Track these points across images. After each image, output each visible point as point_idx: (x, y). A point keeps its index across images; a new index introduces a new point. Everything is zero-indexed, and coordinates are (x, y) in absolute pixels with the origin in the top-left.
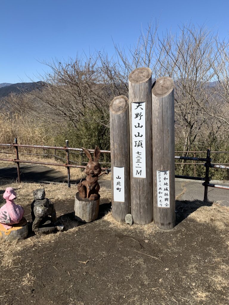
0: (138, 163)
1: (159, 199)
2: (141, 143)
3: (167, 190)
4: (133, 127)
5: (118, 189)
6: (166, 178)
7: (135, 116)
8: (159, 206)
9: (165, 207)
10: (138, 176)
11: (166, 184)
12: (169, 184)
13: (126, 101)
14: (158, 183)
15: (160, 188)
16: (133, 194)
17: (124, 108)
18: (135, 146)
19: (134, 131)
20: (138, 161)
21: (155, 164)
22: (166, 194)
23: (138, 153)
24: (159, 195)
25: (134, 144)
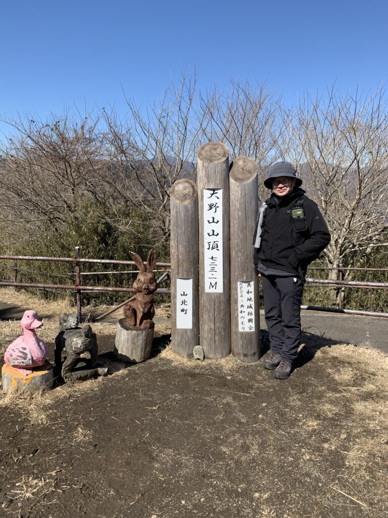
0: (212, 273)
1: (240, 321)
2: (217, 245)
3: (251, 307)
4: (206, 223)
5: (182, 310)
6: (250, 291)
7: (208, 207)
8: (240, 330)
9: (249, 331)
10: (212, 290)
11: (249, 299)
12: (253, 299)
13: (193, 187)
14: (239, 299)
15: (242, 306)
16: (205, 317)
17: (191, 196)
18: (209, 249)
19: (207, 228)
20: (213, 270)
21: (235, 273)
22: (250, 314)
23: (212, 258)
24: (240, 315)
25: (206, 246)
